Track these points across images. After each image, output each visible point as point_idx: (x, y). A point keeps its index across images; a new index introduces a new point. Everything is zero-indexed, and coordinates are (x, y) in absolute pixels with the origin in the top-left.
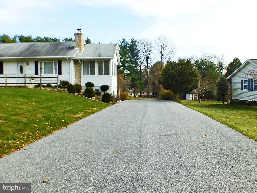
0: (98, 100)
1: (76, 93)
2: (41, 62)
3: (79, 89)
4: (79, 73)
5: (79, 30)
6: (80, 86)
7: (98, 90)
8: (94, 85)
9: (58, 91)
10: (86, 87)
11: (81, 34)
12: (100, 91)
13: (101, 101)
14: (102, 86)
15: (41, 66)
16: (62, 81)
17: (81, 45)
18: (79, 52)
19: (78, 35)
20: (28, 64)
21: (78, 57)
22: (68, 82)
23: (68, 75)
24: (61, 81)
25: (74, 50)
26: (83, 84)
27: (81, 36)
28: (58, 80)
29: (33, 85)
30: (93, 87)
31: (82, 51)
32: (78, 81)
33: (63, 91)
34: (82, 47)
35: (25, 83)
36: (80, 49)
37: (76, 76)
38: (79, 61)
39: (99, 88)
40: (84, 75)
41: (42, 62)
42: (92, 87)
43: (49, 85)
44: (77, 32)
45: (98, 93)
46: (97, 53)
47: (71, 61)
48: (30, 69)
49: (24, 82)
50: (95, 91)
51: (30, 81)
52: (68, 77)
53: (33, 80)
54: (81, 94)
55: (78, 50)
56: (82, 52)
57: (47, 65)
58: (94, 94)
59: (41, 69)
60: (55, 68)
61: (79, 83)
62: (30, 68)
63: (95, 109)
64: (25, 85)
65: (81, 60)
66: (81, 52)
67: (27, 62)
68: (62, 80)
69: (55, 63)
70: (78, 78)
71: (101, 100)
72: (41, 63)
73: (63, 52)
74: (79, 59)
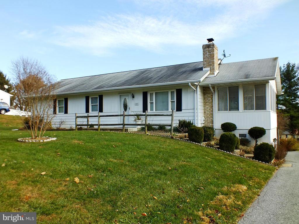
0: (246, 155)
1: (204, 141)
2: (151, 92)
3: (210, 135)
4: (211, 107)
5: (210, 40)
6: (212, 128)
7: (245, 135)
8: (236, 128)
9: (172, 138)
10: (222, 130)
11: (213, 45)
12: (248, 137)
13: (253, 158)
14: (252, 129)
15: (151, 99)
16: (181, 121)
17: (214, 63)
18: (210, 74)
19: (209, 48)
20: (133, 97)
21: (209, 82)
22: (192, 122)
23: (192, 111)
24: (179, 120)
25: (202, 71)
26: (217, 126)
27: (214, 49)
28: (172, 120)
29: (139, 127)
30: (236, 131)
31: (215, 72)
32: (209, 120)
33: (181, 138)
34: (215, 65)
35: (124, 125)
36: (212, 70)
37: (205, 113)
38: (211, 88)
39: (246, 132)
40: (219, 110)
41: (153, 93)
42: (234, 130)
43: (162, 128)
44: (207, 42)
45: (244, 142)
46: (242, 73)
47: (196, 89)
48: (137, 104)
49: (122, 123)
50: (238, 137)
51: (135, 120)
52: (192, 115)
53: (140, 119)
54: (213, 143)
55: (209, 71)
56: (216, 74)
57: (160, 97)
58: (238, 144)
59: (152, 103)
60: (171, 101)
61: (210, 125)
62: (136, 102)
63: (245, 188)
64: (123, 127)
65: (214, 86)
66: (214, 74)
67: (132, 94)
68: (182, 119)
69: (172, 93)
70: (209, 115)
71: (252, 155)
72: (151, 95)
73: (184, 75)
74: (210, 85)
